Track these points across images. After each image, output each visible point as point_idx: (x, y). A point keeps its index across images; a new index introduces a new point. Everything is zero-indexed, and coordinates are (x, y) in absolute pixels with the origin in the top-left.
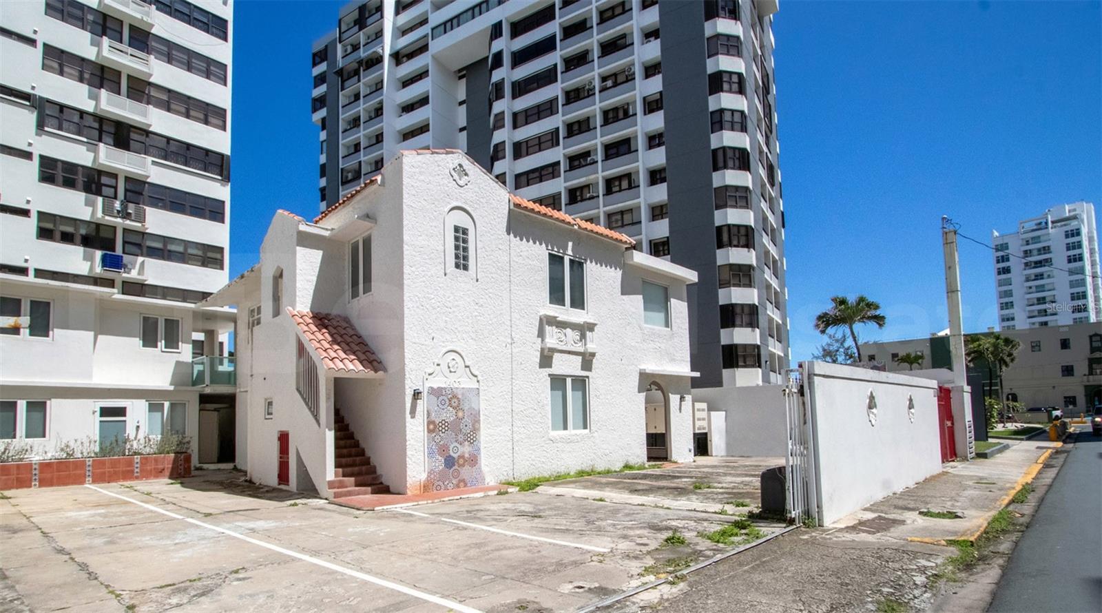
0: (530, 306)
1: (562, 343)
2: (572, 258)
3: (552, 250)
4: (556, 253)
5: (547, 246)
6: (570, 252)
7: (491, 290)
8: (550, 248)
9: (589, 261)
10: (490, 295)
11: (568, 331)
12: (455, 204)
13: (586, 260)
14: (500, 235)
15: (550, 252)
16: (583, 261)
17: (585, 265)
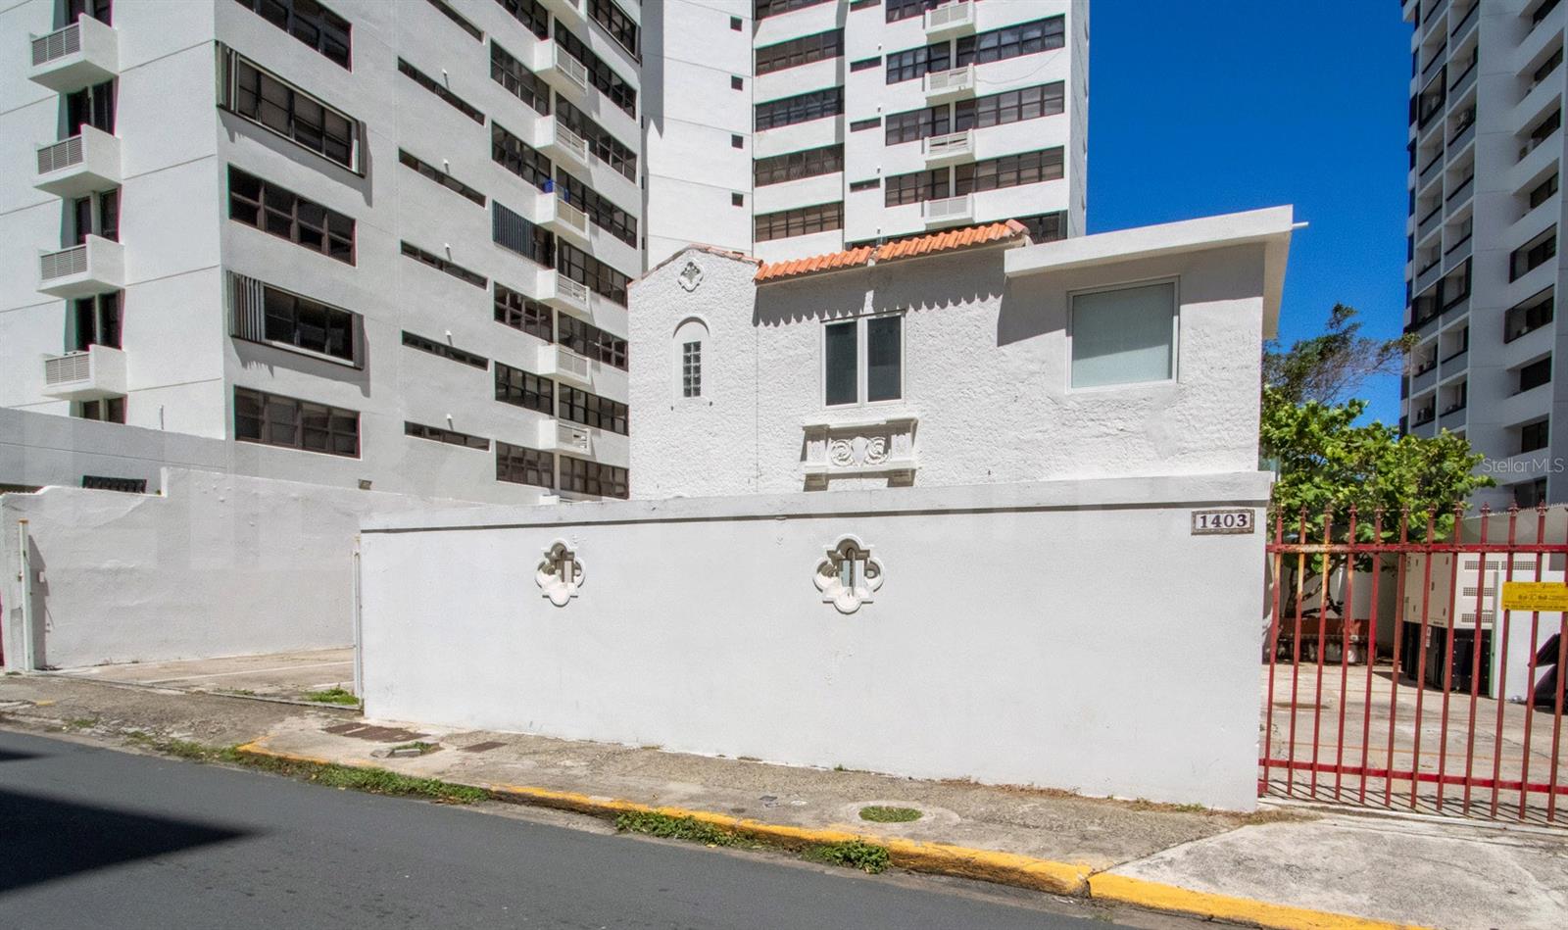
0: (790, 417)
1: (844, 463)
2: (874, 317)
3: (832, 320)
4: (841, 321)
5: (821, 316)
6: (868, 308)
7: (730, 412)
8: (827, 317)
9: (911, 310)
10: (728, 418)
11: (860, 441)
12: (684, 317)
13: (904, 310)
14: (742, 332)
15: (829, 323)
16: (898, 314)
17: (902, 319)
